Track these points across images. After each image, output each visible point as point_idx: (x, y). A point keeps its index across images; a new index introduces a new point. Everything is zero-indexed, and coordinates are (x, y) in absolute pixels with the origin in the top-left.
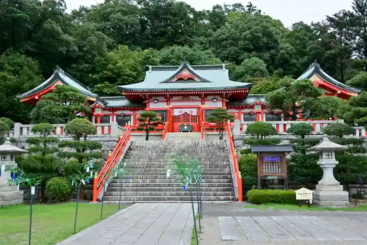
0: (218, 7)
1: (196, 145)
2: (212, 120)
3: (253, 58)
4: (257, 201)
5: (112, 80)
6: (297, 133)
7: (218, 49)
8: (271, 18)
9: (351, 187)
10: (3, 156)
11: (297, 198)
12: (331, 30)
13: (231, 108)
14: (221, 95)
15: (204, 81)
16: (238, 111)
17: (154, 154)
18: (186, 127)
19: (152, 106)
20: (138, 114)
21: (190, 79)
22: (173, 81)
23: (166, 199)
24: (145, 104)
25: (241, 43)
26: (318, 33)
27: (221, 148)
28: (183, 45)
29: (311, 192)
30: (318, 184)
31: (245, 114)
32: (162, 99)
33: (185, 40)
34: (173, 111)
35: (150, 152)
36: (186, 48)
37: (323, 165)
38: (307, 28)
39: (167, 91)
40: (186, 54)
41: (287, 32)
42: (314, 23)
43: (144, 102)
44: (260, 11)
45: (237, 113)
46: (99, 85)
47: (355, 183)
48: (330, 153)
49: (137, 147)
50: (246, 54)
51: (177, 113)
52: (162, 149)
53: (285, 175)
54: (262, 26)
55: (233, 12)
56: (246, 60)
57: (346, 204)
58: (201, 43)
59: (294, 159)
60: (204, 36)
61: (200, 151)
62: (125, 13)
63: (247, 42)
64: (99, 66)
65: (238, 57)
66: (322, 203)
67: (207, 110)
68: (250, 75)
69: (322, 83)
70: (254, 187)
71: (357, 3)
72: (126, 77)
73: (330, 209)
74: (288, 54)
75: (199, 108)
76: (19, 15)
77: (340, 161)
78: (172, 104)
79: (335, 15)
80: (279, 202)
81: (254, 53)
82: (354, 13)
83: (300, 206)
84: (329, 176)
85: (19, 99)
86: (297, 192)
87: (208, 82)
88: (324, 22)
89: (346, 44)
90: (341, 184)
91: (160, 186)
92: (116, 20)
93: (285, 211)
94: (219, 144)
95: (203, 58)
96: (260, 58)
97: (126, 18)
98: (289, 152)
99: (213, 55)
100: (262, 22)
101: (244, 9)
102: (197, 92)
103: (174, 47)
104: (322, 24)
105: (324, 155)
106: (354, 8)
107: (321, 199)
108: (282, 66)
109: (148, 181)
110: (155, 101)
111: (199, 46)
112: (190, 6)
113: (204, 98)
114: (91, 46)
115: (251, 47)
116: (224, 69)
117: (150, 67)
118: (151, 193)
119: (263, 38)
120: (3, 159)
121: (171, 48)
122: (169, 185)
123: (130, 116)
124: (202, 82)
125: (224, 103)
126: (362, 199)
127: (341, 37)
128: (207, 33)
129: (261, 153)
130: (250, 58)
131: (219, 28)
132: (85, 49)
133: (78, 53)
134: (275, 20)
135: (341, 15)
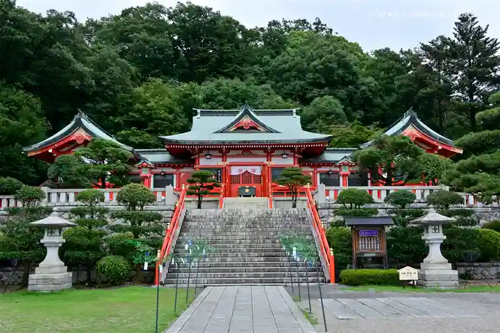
0: (275, 23)
1: (269, 215)
2: (283, 182)
3: (325, 97)
4: (354, 282)
5: (141, 125)
6: (396, 203)
7: (278, 82)
8: (346, 41)
9: (458, 266)
10: (50, 230)
11: (401, 279)
12: (427, 61)
13: (304, 165)
14: (292, 150)
15: (270, 131)
16: (313, 170)
17: (218, 227)
18: (247, 191)
19: (203, 162)
20: (183, 172)
21: (253, 129)
22: (231, 130)
23: (243, 281)
24: (194, 160)
25: (310, 75)
26: (409, 64)
27: (299, 219)
28: (232, 78)
29: (416, 271)
30: (422, 262)
31: (321, 173)
32: (217, 153)
33: (234, 71)
34: (230, 169)
35: (212, 223)
36: (236, 81)
37: (429, 240)
38: (394, 57)
39: (223, 143)
40: (237, 90)
41: (367, 59)
42: (404, 50)
43: (193, 157)
44: (331, 30)
45: (311, 171)
46: (123, 132)
47: (462, 261)
48: (437, 227)
49: (194, 217)
50: (316, 91)
51: (235, 171)
52: (227, 220)
53: (384, 251)
54: (337, 55)
55: (295, 31)
56: (317, 100)
57: (456, 285)
58: (255, 75)
59: (393, 233)
60: (259, 65)
61: (274, 223)
62: (152, 31)
63: (318, 75)
64: (123, 106)
65: (305, 94)
66: (429, 283)
67: (274, 168)
68: (322, 119)
69: (419, 135)
70: (348, 266)
71: (459, 29)
72: (159, 121)
73: (438, 291)
74: (370, 91)
75: (264, 165)
76: (19, 37)
77: (447, 235)
78: (229, 161)
79: (432, 43)
80: (379, 284)
81: (326, 89)
82: (456, 41)
83: (404, 288)
84: (435, 253)
85: (26, 152)
86: (401, 271)
87: (276, 132)
88: (417, 50)
89: (446, 81)
90: (449, 262)
91: (232, 265)
92: (141, 41)
93: (388, 293)
94: (297, 213)
95: (259, 95)
96: (335, 96)
97: (153, 38)
98: (388, 225)
99: (272, 91)
100: (336, 48)
101: (310, 28)
102: (263, 145)
103: (220, 80)
104: (414, 53)
105: (431, 229)
106: (456, 35)
107: (427, 279)
108: (362, 107)
109: (217, 260)
110: (208, 157)
111: (253, 78)
112: (238, 23)
113: (271, 152)
114: (112, 79)
115: (323, 81)
116: (295, 115)
117: (199, 111)
118: (224, 275)
119: (338, 69)
120: (49, 234)
121: (216, 81)
122: (243, 265)
123: (172, 174)
124: (268, 132)
125: (296, 159)
126: (472, 279)
127: (439, 71)
128: (263, 61)
129: (357, 226)
130: (322, 96)
131: (278, 53)
132: (104, 83)
133: (95, 89)
134: (351, 44)
135: (439, 43)
